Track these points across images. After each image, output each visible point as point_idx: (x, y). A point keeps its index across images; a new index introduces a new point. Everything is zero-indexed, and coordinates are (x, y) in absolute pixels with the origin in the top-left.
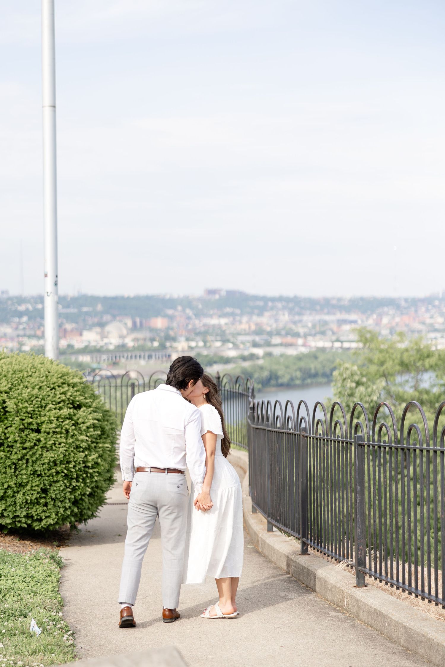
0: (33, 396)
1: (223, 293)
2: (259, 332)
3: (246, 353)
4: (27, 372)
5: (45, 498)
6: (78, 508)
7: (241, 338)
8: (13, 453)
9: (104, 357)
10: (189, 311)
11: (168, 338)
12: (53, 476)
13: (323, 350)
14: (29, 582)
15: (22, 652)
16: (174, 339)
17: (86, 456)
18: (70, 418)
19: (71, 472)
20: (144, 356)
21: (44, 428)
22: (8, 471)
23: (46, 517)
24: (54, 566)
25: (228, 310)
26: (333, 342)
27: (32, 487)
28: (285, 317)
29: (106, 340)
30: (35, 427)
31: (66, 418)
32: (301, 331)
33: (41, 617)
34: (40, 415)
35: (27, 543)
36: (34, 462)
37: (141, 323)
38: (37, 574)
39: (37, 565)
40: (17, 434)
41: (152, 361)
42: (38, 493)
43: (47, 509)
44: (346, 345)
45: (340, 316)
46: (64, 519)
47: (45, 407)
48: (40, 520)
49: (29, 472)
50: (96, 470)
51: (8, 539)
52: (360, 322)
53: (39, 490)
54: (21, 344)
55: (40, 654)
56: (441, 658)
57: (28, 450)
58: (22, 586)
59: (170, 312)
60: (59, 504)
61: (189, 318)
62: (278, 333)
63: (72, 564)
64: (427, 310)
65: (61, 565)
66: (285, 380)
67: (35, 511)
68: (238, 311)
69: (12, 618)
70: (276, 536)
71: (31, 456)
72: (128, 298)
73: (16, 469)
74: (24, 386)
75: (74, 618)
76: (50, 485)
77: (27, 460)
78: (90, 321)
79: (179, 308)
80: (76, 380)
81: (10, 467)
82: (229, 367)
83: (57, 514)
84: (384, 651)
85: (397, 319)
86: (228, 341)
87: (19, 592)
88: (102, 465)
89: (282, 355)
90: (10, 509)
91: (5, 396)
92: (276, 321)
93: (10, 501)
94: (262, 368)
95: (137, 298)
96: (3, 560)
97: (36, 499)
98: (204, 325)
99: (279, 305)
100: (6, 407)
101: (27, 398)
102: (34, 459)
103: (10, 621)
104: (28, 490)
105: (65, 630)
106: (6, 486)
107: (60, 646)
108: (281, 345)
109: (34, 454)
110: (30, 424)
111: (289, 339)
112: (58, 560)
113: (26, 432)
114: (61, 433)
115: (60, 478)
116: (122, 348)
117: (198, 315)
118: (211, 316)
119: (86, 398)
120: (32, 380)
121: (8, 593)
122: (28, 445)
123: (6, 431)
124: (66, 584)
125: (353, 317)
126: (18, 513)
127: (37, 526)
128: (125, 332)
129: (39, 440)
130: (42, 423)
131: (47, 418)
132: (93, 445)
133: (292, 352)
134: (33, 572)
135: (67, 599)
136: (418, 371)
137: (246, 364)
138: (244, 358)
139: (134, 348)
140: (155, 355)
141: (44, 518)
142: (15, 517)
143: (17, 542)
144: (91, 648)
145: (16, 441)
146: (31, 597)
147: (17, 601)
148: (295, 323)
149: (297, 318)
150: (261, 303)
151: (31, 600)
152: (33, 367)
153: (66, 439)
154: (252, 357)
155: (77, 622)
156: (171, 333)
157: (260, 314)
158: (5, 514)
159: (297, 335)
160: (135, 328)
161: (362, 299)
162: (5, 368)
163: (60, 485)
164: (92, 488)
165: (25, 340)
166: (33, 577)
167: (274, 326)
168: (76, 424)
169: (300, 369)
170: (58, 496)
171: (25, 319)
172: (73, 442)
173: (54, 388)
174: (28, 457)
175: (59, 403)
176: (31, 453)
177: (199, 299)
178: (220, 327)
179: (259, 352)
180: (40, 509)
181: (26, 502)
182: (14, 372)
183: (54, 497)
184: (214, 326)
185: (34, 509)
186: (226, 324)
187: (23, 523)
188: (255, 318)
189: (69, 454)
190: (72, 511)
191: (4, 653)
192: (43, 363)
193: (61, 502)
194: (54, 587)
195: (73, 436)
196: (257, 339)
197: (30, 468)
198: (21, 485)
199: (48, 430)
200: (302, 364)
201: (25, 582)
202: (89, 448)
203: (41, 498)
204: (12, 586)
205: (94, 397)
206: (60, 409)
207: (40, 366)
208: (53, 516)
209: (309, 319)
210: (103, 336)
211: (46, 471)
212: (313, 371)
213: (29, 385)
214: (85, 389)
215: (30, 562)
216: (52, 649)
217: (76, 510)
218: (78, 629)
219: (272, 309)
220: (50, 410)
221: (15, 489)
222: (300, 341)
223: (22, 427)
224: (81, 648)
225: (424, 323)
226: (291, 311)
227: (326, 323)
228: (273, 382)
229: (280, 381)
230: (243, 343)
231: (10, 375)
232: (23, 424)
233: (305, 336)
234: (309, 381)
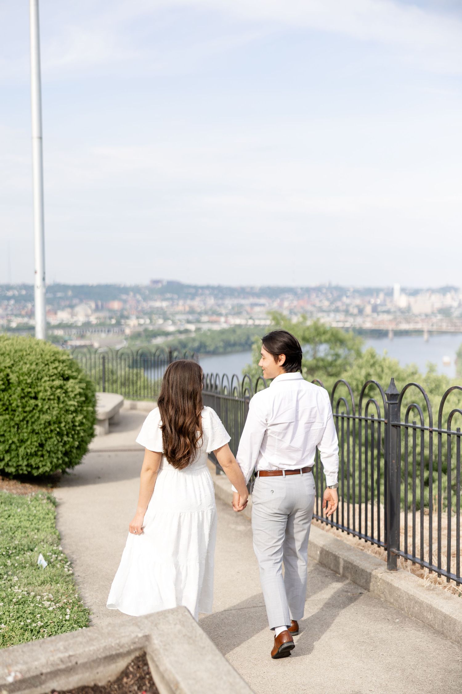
0: (31, 370)
1: (165, 283)
2: (192, 311)
3: (182, 328)
4: (26, 351)
5: (42, 451)
6: (68, 458)
7: (178, 317)
8: (16, 416)
9: (74, 331)
10: (139, 297)
11: (123, 317)
12: (48, 434)
13: (240, 326)
14: (33, 520)
15: (33, 584)
16: (127, 318)
17: (74, 417)
18: (61, 387)
19: (62, 430)
20: (105, 331)
21: (40, 395)
22: (12, 430)
23: (43, 466)
24: (50, 506)
25: (168, 295)
26: (246, 319)
27: (31, 442)
28: (211, 301)
29: (75, 319)
30: (33, 395)
31: (57, 388)
32: (224, 311)
33: (45, 552)
34: (37, 386)
35: (28, 485)
36: (33, 423)
37: (102, 305)
38: (38, 513)
39: (37, 505)
40: (19, 401)
41: (111, 335)
42: (36, 447)
43: (44, 459)
44: (257, 322)
45: (252, 300)
46: (57, 466)
47: (41, 379)
48: (38, 468)
49: (29, 431)
50: (82, 428)
51: (12, 483)
52: (267, 305)
53: (38, 445)
54: (9, 321)
55: (48, 584)
56: (365, 581)
57: (28, 413)
58: (27, 524)
59: (124, 297)
60: (54, 455)
61: (138, 302)
62: (206, 313)
63: (64, 503)
64: (317, 296)
65: (55, 504)
66: (212, 348)
67: (33, 461)
68: (176, 296)
69: (22, 552)
70: (223, 478)
71: (31, 418)
72: (92, 287)
73: (18, 428)
74: (24, 363)
75: (70, 550)
76: (46, 441)
77: (27, 422)
78: (63, 304)
79: (131, 294)
80: (65, 357)
81: (14, 427)
82: (170, 338)
83: (51, 463)
84: (318, 574)
85: (295, 303)
86: (169, 319)
87: (26, 529)
88: (87, 424)
89: (209, 330)
90: (14, 460)
91: (8, 371)
92: (205, 304)
93: (13, 453)
94: (194, 340)
95: (99, 287)
96: (10, 501)
97: (35, 452)
98: (151, 307)
99: (207, 292)
100: (10, 379)
101: (27, 372)
102: (33, 420)
103: (20, 555)
104: (29, 445)
105: (65, 561)
106: (10, 442)
107: (63, 576)
108: (209, 322)
109: (33, 416)
110: (29, 393)
111: (214, 318)
112: (53, 500)
113: (26, 399)
114: (54, 399)
115: (53, 435)
116: (87, 325)
117: (145, 299)
118: (156, 300)
119: (72, 372)
120: (30, 358)
121: (16, 531)
122: (27, 409)
123: (10, 399)
124: (61, 520)
125: (262, 301)
126: (20, 463)
127: (35, 473)
128: (89, 312)
129: (37, 406)
130: (39, 392)
131: (42, 388)
132: (79, 409)
133: (216, 327)
134: (35, 512)
135: (63, 533)
136: (316, 344)
137: (183, 337)
138: (180, 332)
139: (97, 325)
140: (113, 330)
141: (41, 466)
142: (18, 466)
143: (19, 486)
144: (86, 576)
145: (18, 406)
146: (35, 533)
147: (25, 537)
148: (219, 306)
149: (220, 302)
150: (193, 291)
151: (36, 537)
152: (30, 347)
153: (58, 403)
154: (187, 331)
155: (73, 553)
156: (125, 313)
157: (193, 299)
158: (10, 463)
159: (220, 315)
160: (97, 309)
161: (269, 288)
162: (8, 348)
163: (54, 440)
164: (79, 442)
165: (13, 318)
166: (35, 516)
167: (203, 308)
168: (66, 392)
169: (223, 341)
170: (53, 449)
171: (12, 302)
172: (64, 407)
173: (47, 364)
174: (28, 418)
175: (52, 376)
176: (30, 415)
177: (147, 288)
178: (162, 308)
179: (192, 327)
180: (38, 459)
181: (27, 454)
182: (16, 352)
183: (49, 449)
184: (157, 308)
185: (33, 459)
186: (167, 307)
187: (25, 470)
188: (189, 302)
189: (61, 416)
190: (63, 461)
191: (19, 585)
192: (38, 344)
193: (55, 453)
194: (52, 524)
195: (63, 402)
196: (191, 317)
197: (30, 428)
198: (22, 441)
199: (44, 397)
200: (224, 337)
201: (29, 520)
202: (76, 411)
203: (38, 450)
204: (19, 525)
205: (78, 371)
206: (53, 380)
207: (35, 347)
208: (49, 464)
209: (229, 302)
210: (73, 315)
211: (43, 430)
212: (232, 341)
213: (28, 362)
214: (71, 365)
215: (32, 503)
216: (57, 580)
217: (67, 459)
218: (74, 559)
219: (202, 294)
220: (45, 382)
221: (18, 444)
222: (223, 319)
223: (23, 395)
224: (79, 576)
225: (314, 305)
226: (216, 297)
227: (241, 306)
228: (202, 350)
229: (208, 349)
230: (180, 320)
231: (12, 354)
232: (24, 393)
233: (226, 315)
234: (229, 349)
